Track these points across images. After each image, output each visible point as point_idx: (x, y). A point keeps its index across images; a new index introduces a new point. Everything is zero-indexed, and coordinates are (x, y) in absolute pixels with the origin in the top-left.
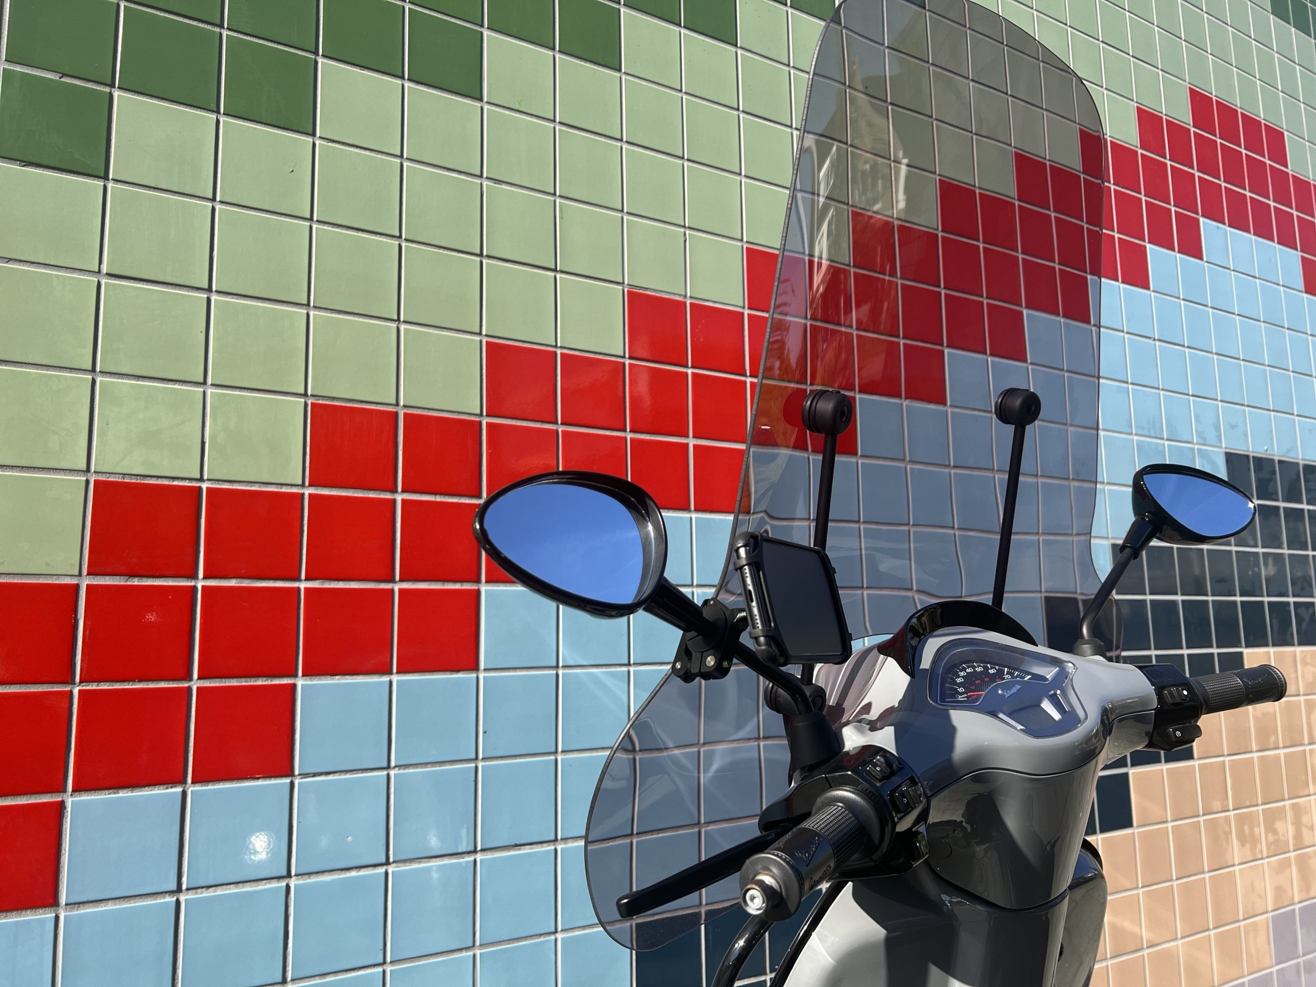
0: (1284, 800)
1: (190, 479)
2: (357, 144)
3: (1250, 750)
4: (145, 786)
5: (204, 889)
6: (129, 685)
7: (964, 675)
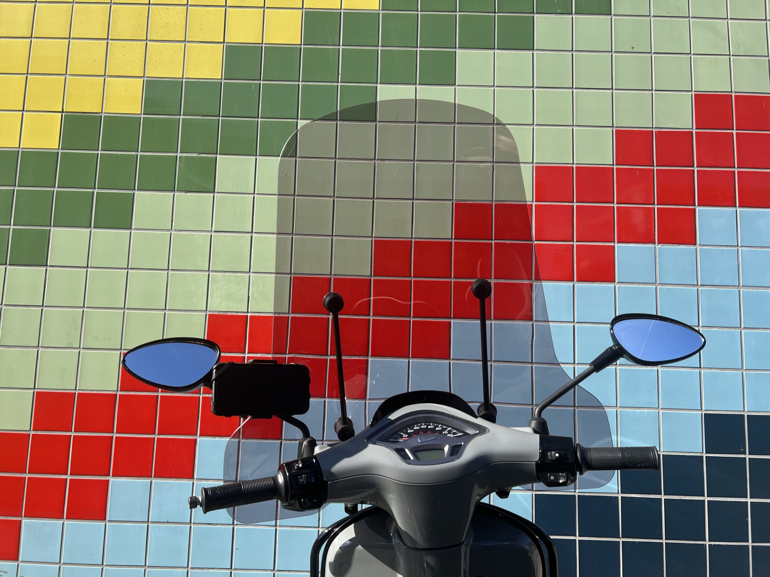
7: (417, 428)
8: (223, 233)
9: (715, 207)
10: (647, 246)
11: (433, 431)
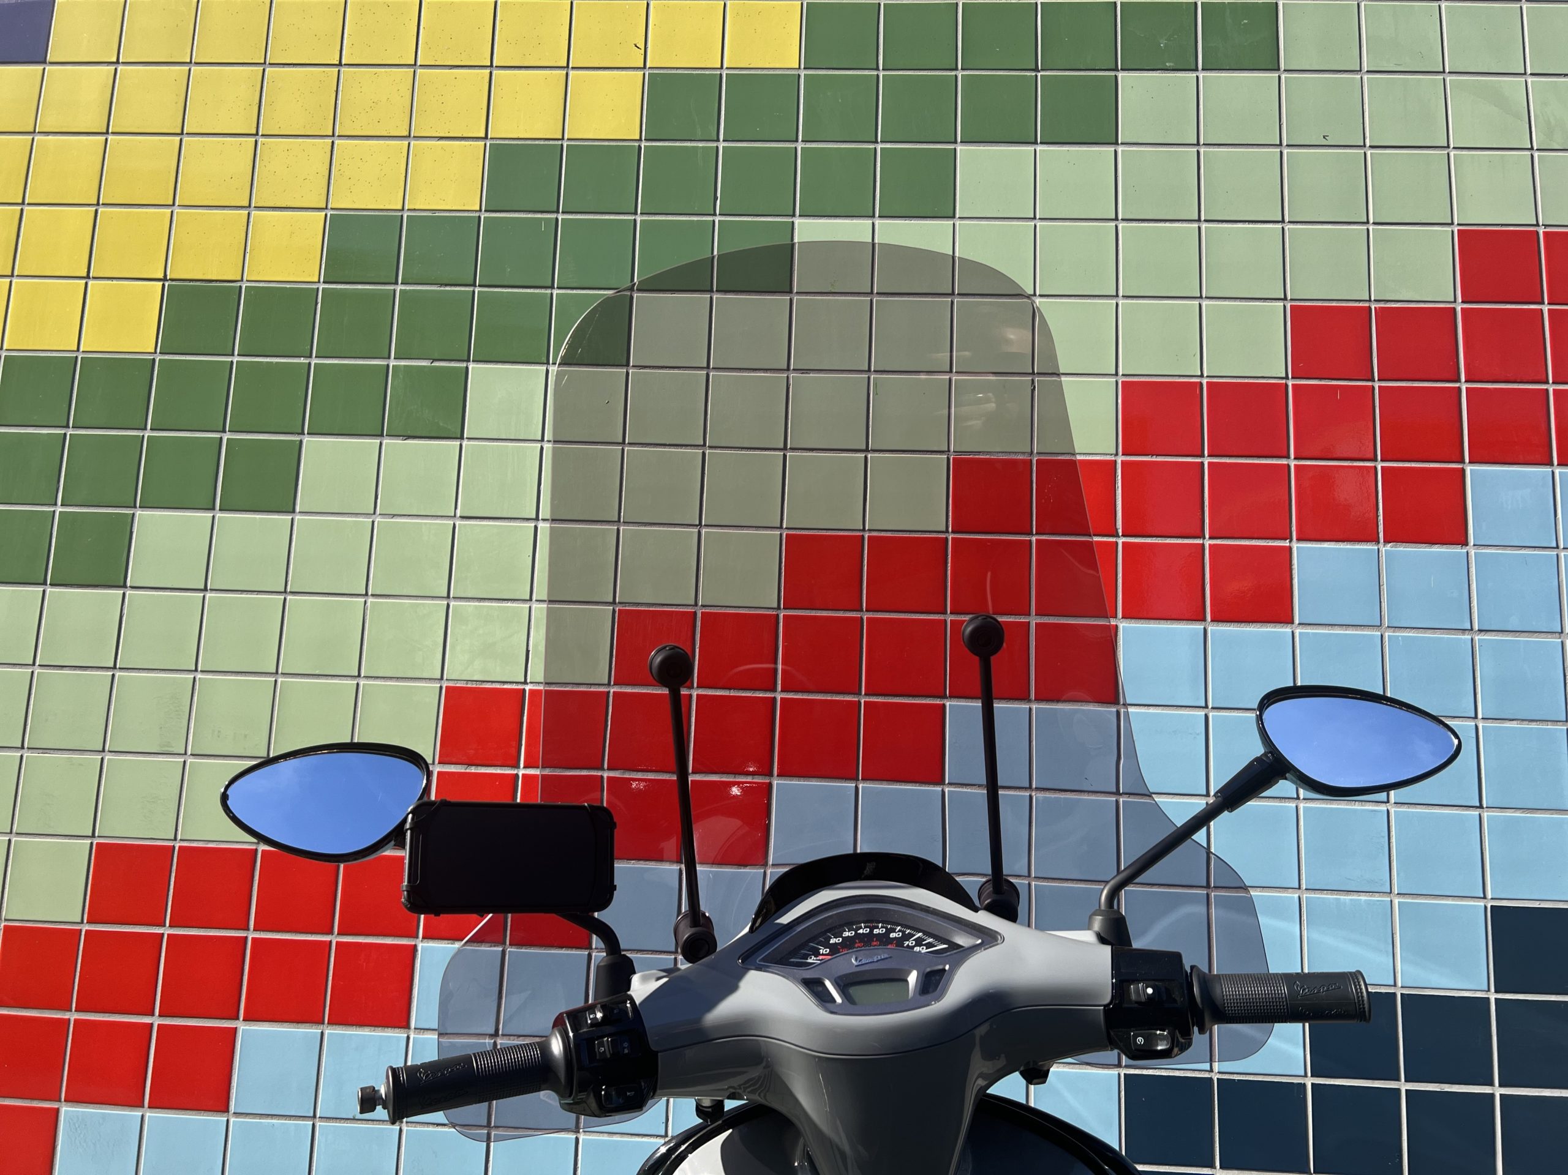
1: (516, 683)
7: (850, 935)
8: (478, 520)
9: (1507, 466)
10: (1361, 547)
11: (884, 939)
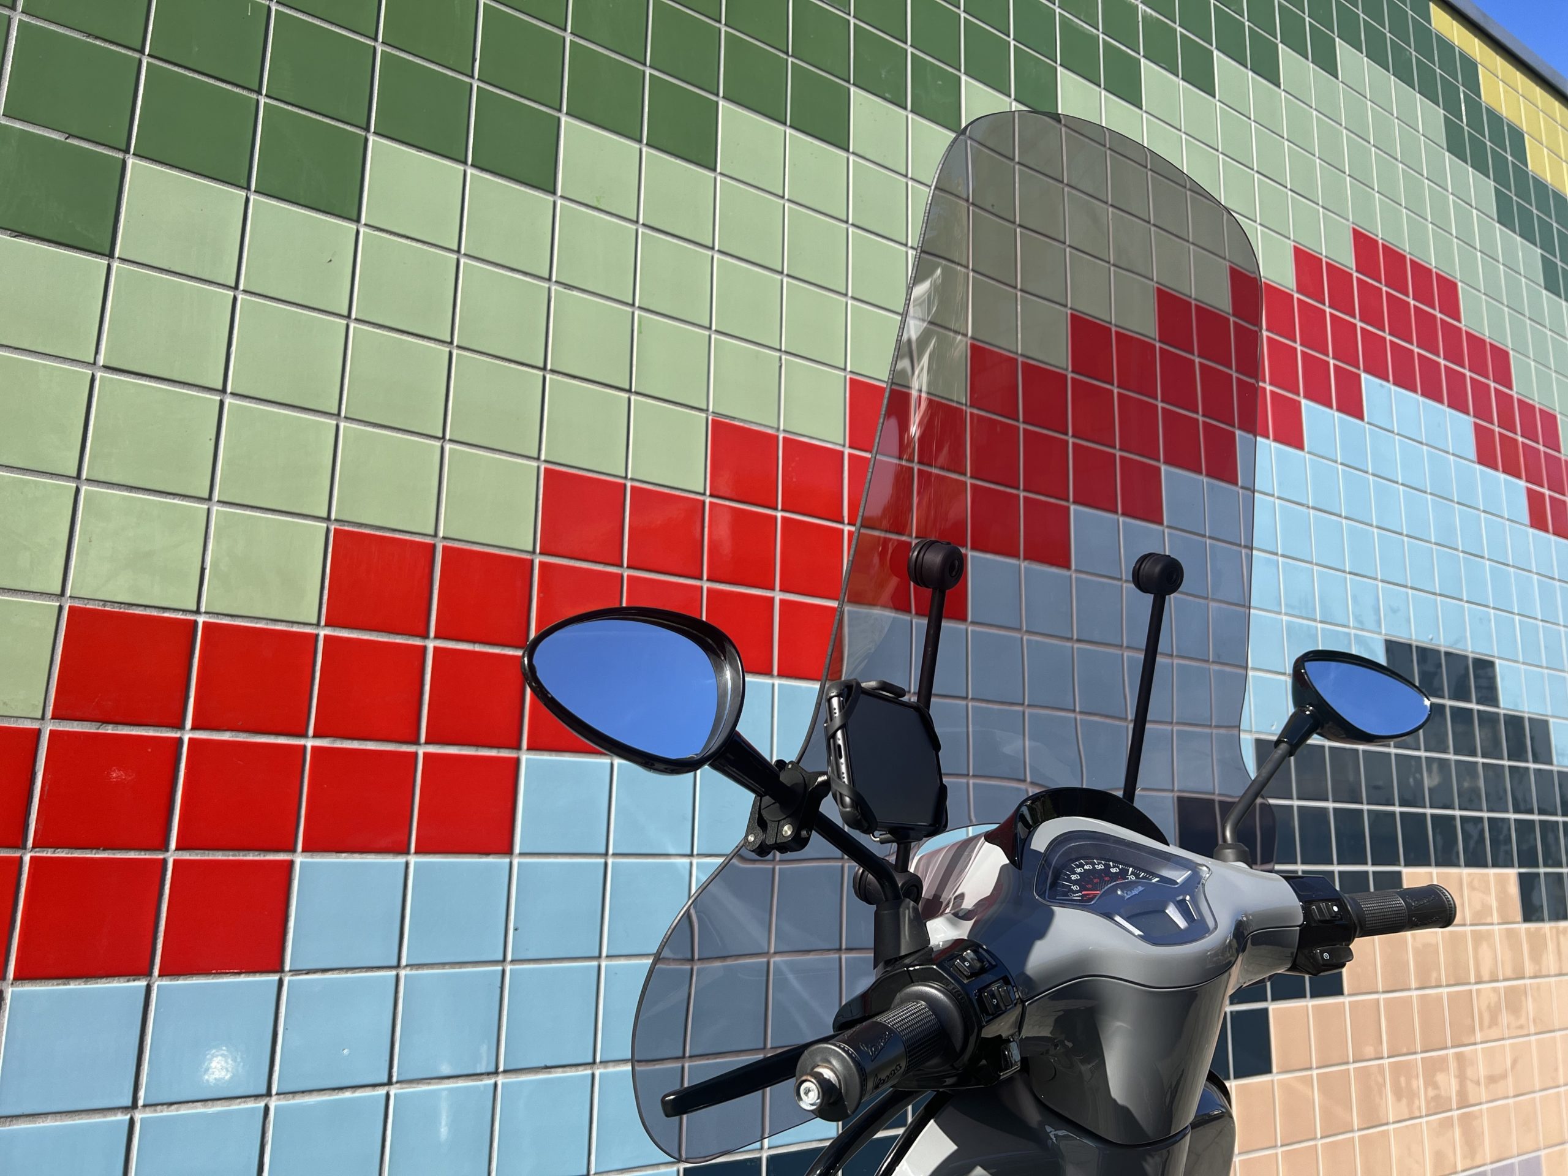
0: (1446, 1048)
1: (184, 611)
2: (408, 234)
3: (1408, 987)
4: (101, 977)
5: (165, 1107)
6: (91, 853)
7: (1081, 871)
